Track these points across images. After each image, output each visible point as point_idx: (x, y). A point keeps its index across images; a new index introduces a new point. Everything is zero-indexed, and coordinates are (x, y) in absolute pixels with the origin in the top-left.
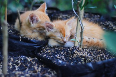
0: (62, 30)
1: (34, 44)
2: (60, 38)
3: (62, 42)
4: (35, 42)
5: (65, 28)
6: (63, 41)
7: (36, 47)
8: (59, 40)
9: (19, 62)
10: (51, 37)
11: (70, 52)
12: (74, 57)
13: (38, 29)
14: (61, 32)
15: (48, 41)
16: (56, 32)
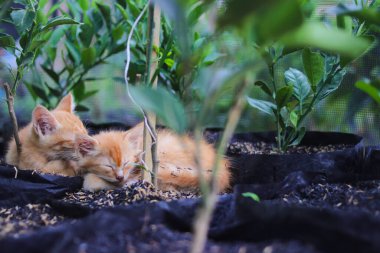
0: (113, 149)
1: (48, 186)
2: (109, 169)
3: (114, 179)
4: (51, 180)
5: (121, 147)
6: (115, 174)
7: (52, 191)
8: (107, 172)
9: (9, 212)
10: (89, 170)
11: (127, 193)
12: (134, 200)
13: (58, 148)
14: (111, 154)
15: (82, 180)
16: (100, 155)
